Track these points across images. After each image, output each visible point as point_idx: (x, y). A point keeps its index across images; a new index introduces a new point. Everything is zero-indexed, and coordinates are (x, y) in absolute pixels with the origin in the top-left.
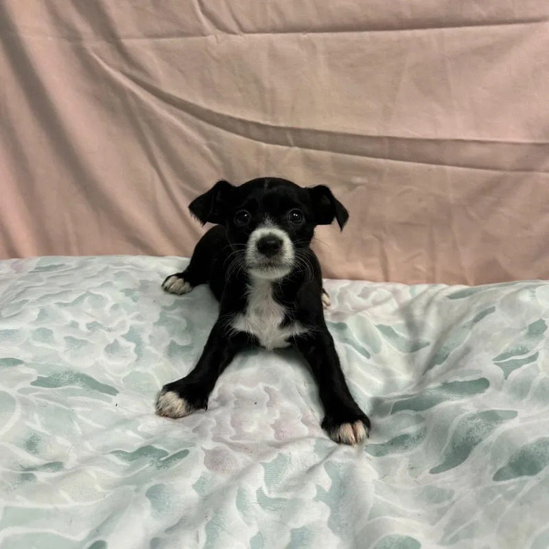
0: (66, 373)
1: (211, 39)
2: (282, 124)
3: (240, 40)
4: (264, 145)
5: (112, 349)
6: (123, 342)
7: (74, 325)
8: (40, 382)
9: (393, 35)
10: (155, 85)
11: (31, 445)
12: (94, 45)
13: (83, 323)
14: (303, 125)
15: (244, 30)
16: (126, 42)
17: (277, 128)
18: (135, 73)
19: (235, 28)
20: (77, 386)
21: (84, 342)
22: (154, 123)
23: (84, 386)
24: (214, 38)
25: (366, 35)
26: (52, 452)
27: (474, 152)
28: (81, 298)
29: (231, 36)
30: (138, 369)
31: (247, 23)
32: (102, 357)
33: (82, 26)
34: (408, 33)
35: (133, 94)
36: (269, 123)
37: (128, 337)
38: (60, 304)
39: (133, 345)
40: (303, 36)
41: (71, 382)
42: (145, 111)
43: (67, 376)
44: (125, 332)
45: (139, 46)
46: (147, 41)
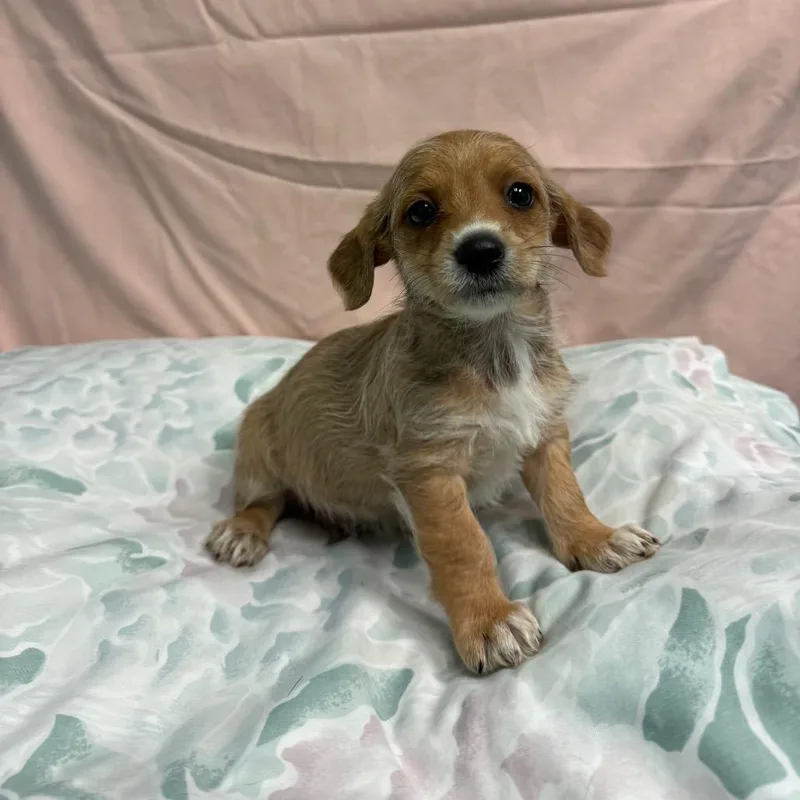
0: (19, 468)
1: (223, 48)
2: (325, 158)
3: (261, 47)
4: (304, 188)
5: (83, 436)
6: (101, 429)
7: (36, 414)
9: (462, 32)
10: (154, 113)
12: (72, 66)
13: (47, 411)
14: (353, 158)
15: (265, 34)
16: (113, 59)
17: (319, 164)
18: (128, 100)
19: (253, 32)
20: (31, 485)
21: (46, 432)
23: (40, 484)
24: (226, 47)
25: (427, 34)
28: (50, 384)
29: (249, 44)
30: (120, 458)
31: (268, 24)
32: (70, 446)
33: (56, 42)
34: (483, 30)
35: (127, 128)
36: (307, 157)
37: (108, 425)
39: (112, 435)
40: (345, 39)
41: (22, 480)
42: (143, 149)
43: (19, 473)
44: (106, 418)
45: (128, 62)
46: (139, 57)
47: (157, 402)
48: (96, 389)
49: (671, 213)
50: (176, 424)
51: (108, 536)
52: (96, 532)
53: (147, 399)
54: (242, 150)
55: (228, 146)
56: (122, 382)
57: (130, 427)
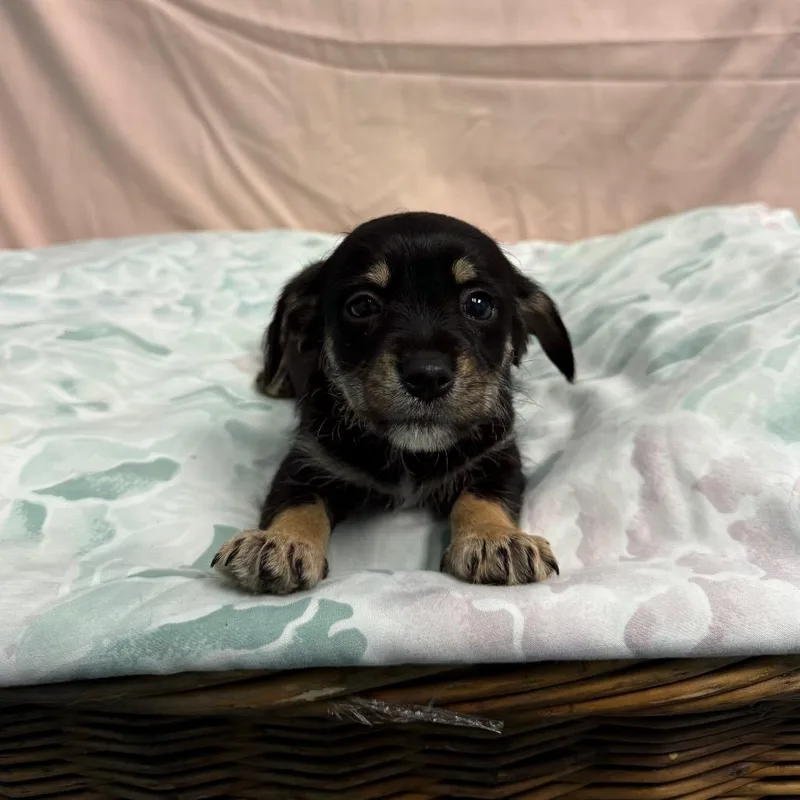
2: (369, 39)
5: (161, 312)
6: (176, 308)
8: (68, 336)
11: (68, 384)
17: (362, 45)
20: (120, 339)
22: (193, 53)
26: (93, 394)
27: (629, 57)
30: (200, 329)
37: (182, 303)
38: (88, 270)
39: (188, 311)
44: (180, 297)
47: (228, 283)
48: (163, 272)
49: (723, 86)
50: (251, 300)
51: (206, 384)
52: (194, 382)
53: (219, 282)
54: (282, 33)
55: (267, 29)
56: (189, 269)
57: (206, 304)
